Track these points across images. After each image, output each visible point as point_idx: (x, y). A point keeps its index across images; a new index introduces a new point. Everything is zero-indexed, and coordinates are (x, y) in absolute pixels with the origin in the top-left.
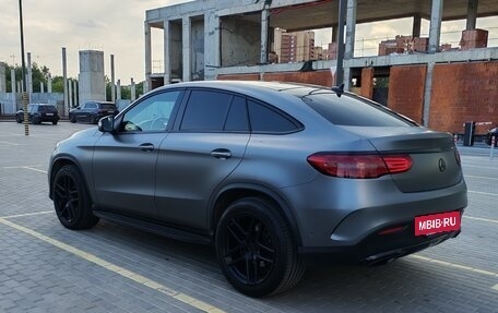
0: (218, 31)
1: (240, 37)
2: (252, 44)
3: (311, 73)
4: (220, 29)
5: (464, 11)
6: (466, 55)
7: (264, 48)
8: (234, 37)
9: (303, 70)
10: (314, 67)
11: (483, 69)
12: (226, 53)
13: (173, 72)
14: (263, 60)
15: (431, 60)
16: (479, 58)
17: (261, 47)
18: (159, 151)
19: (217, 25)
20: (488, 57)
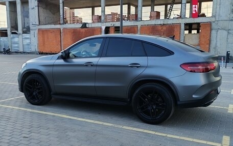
0: (37, 7)
1: (48, 11)
2: (54, 14)
3: (86, 29)
4: (38, 6)
5: (150, 3)
6: (154, 22)
7: (62, 17)
8: (45, 10)
9: (82, 27)
10: (87, 26)
11: (160, 28)
12: (42, 18)
13: (12, 27)
14: (62, 22)
15: (139, 24)
16: (158, 23)
17: (60, 16)
18: (97, 65)
19: (37, 5)
20: (162, 23)
